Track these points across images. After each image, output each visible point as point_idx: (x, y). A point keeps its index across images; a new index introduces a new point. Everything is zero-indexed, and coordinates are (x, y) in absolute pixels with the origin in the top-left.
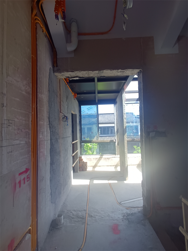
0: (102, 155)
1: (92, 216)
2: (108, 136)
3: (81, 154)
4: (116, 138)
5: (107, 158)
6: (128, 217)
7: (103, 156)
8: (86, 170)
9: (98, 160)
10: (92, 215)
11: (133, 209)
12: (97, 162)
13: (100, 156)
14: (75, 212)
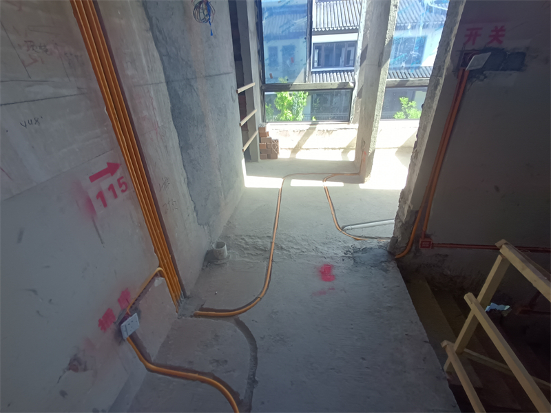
0: (314, 124)
1: (282, 248)
2: (336, 72)
3: (264, 120)
4: (356, 77)
5: (327, 131)
6: (355, 255)
7: (317, 126)
8: (277, 158)
9: (304, 136)
10: (284, 246)
11: (369, 241)
12: (302, 139)
13: (309, 126)
14: (251, 240)
